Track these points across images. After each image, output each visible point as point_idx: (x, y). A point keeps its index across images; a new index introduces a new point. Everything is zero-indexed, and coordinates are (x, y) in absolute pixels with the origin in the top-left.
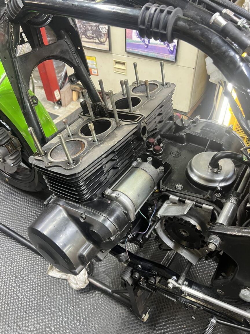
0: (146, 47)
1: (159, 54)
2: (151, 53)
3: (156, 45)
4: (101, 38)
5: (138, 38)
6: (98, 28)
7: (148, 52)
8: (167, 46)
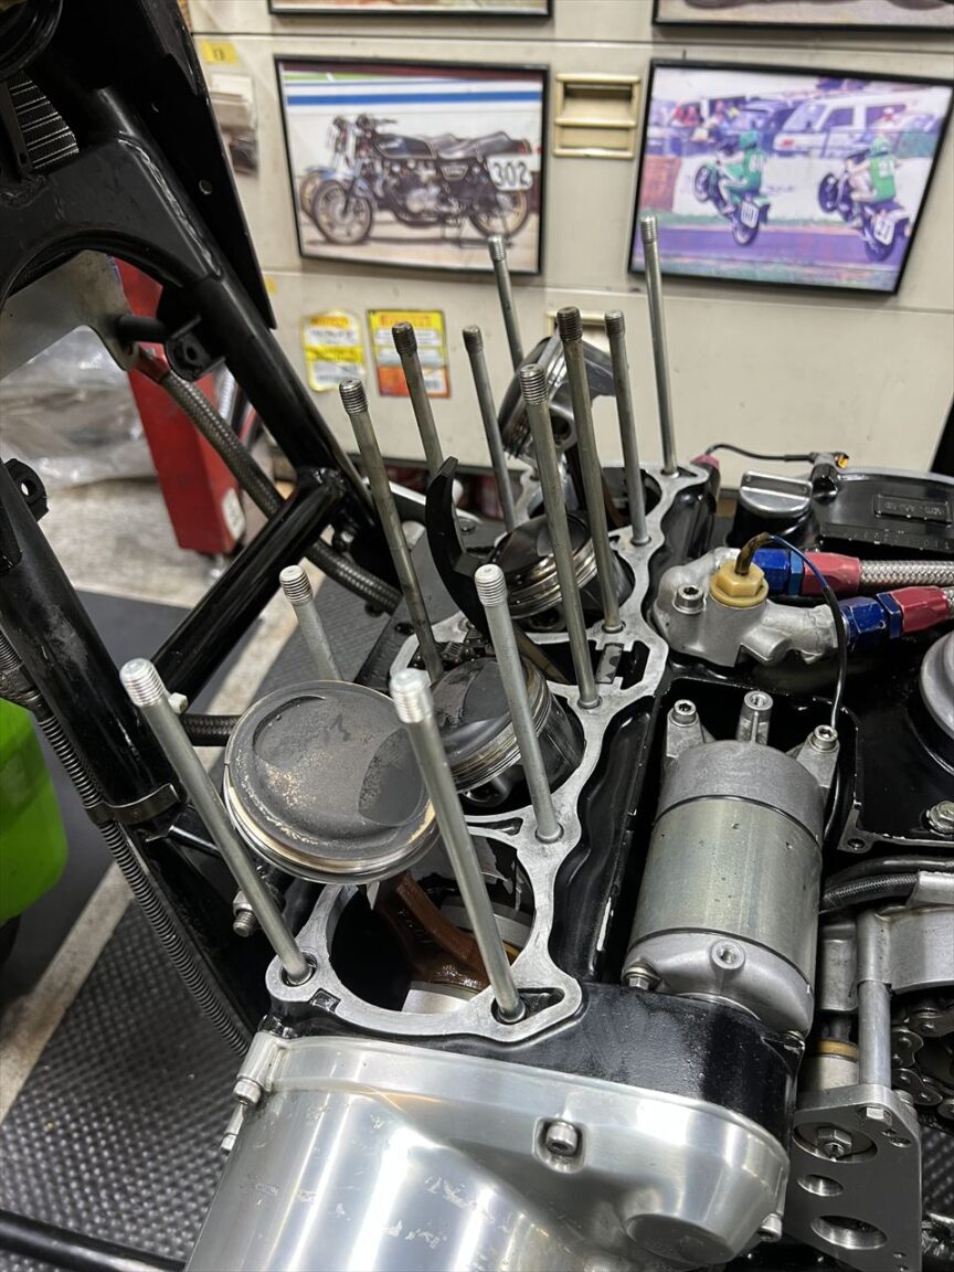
0: (742, 238)
1: (811, 265)
2: (770, 268)
3: (800, 228)
4: (490, 214)
5: (705, 201)
6: (476, 170)
7: (752, 262)
8: (861, 229)
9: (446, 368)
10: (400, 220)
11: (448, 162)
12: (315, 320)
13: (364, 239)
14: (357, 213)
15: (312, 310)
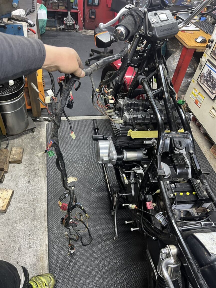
4: (213, 90)
6: (215, 84)
9: (201, 104)
10: (207, 84)
11: (214, 81)
12: (195, 89)
13: (203, 84)
14: (204, 80)
15: (195, 88)
